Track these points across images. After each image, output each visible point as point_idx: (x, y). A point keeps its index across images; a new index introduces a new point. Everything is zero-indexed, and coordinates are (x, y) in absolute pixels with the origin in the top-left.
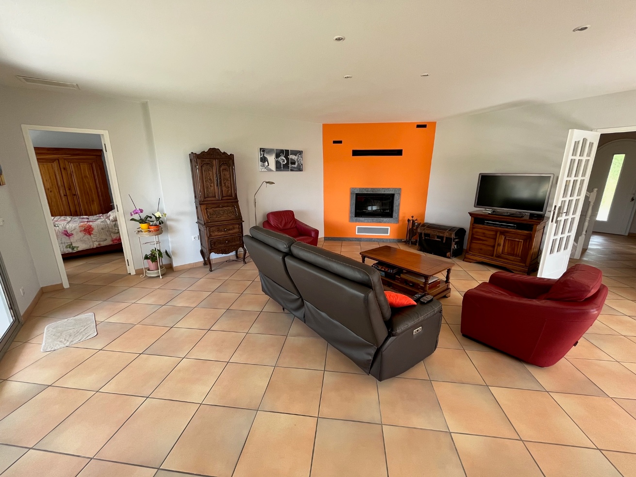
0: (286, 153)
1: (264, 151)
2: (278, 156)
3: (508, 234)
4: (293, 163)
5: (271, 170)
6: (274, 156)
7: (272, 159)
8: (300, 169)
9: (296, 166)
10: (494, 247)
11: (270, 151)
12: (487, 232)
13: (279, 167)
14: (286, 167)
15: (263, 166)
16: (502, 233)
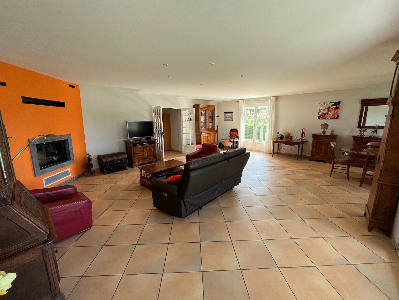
3: (147, 148)
10: (144, 155)
12: (139, 149)
16: (145, 148)
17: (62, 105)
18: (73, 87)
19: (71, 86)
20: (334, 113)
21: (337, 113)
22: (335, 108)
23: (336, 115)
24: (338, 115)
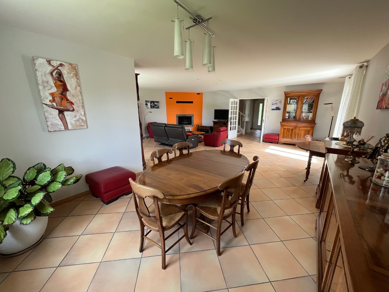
0: (154, 102)
1: (146, 101)
2: (151, 103)
4: (156, 105)
5: (148, 108)
6: (150, 103)
7: (149, 104)
8: (158, 108)
9: (157, 107)
11: (149, 102)
13: (151, 107)
14: (154, 107)
15: (146, 107)
17: (192, 102)
18: (199, 94)
19: (198, 94)
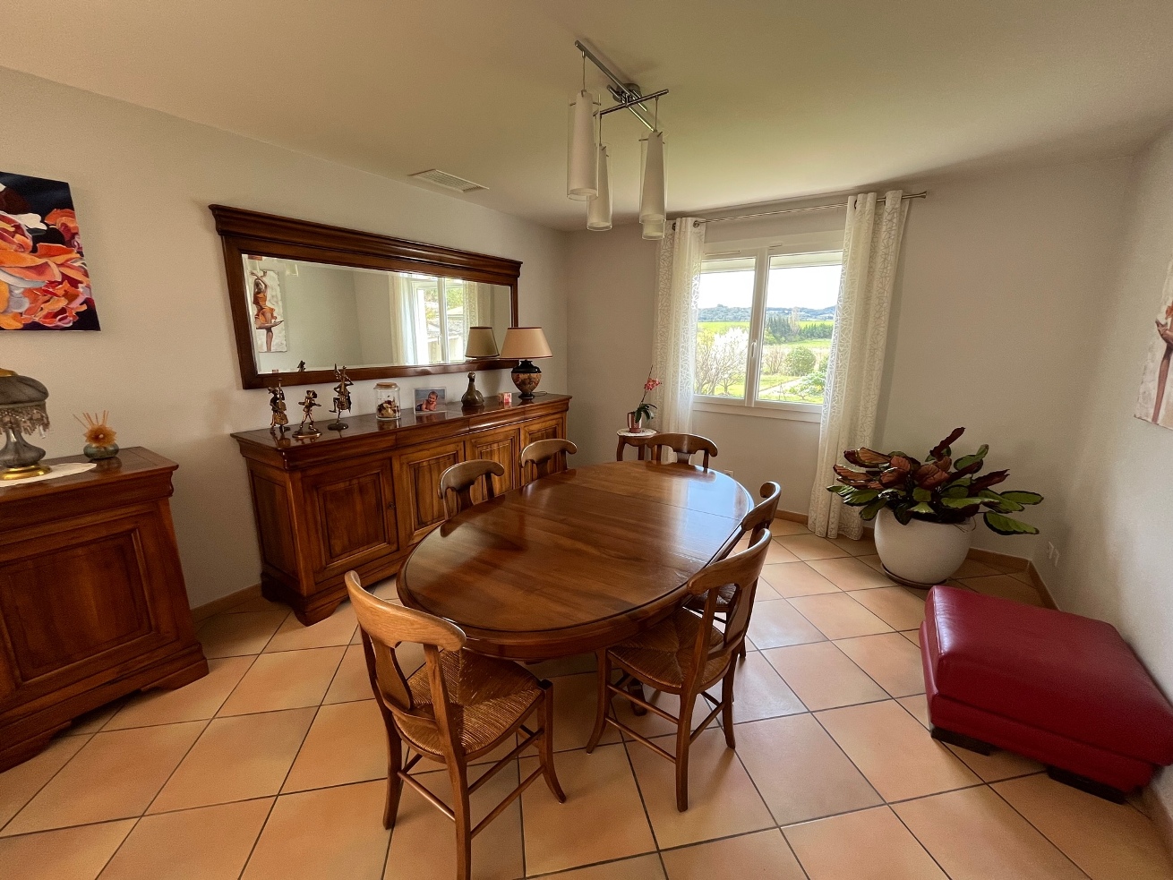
20: (39, 282)
21: (74, 283)
22: (38, 236)
23: (71, 297)
24: (89, 302)
